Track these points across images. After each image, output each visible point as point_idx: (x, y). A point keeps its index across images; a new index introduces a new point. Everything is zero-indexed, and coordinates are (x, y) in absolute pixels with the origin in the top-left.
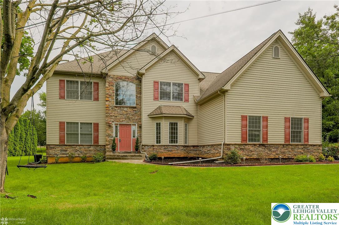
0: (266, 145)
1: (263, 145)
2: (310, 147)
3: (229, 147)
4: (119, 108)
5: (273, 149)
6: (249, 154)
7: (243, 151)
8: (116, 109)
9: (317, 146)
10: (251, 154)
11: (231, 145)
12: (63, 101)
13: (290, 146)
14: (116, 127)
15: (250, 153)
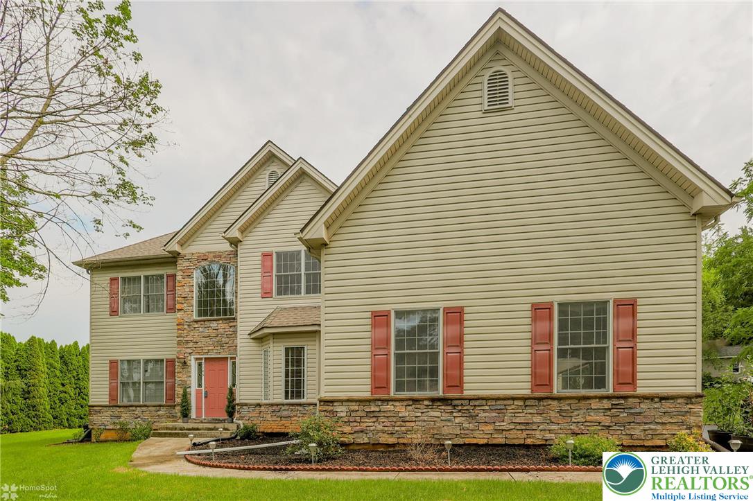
0: (456, 399)
1: (444, 401)
2: (642, 406)
3: (331, 408)
4: (203, 323)
5: (482, 415)
6: (396, 428)
7: (374, 419)
8: (196, 326)
9: (679, 401)
10: (403, 429)
11: (335, 404)
12: (116, 318)
13: (555, 403)
14: (200, 365)
15: (401, 426)
